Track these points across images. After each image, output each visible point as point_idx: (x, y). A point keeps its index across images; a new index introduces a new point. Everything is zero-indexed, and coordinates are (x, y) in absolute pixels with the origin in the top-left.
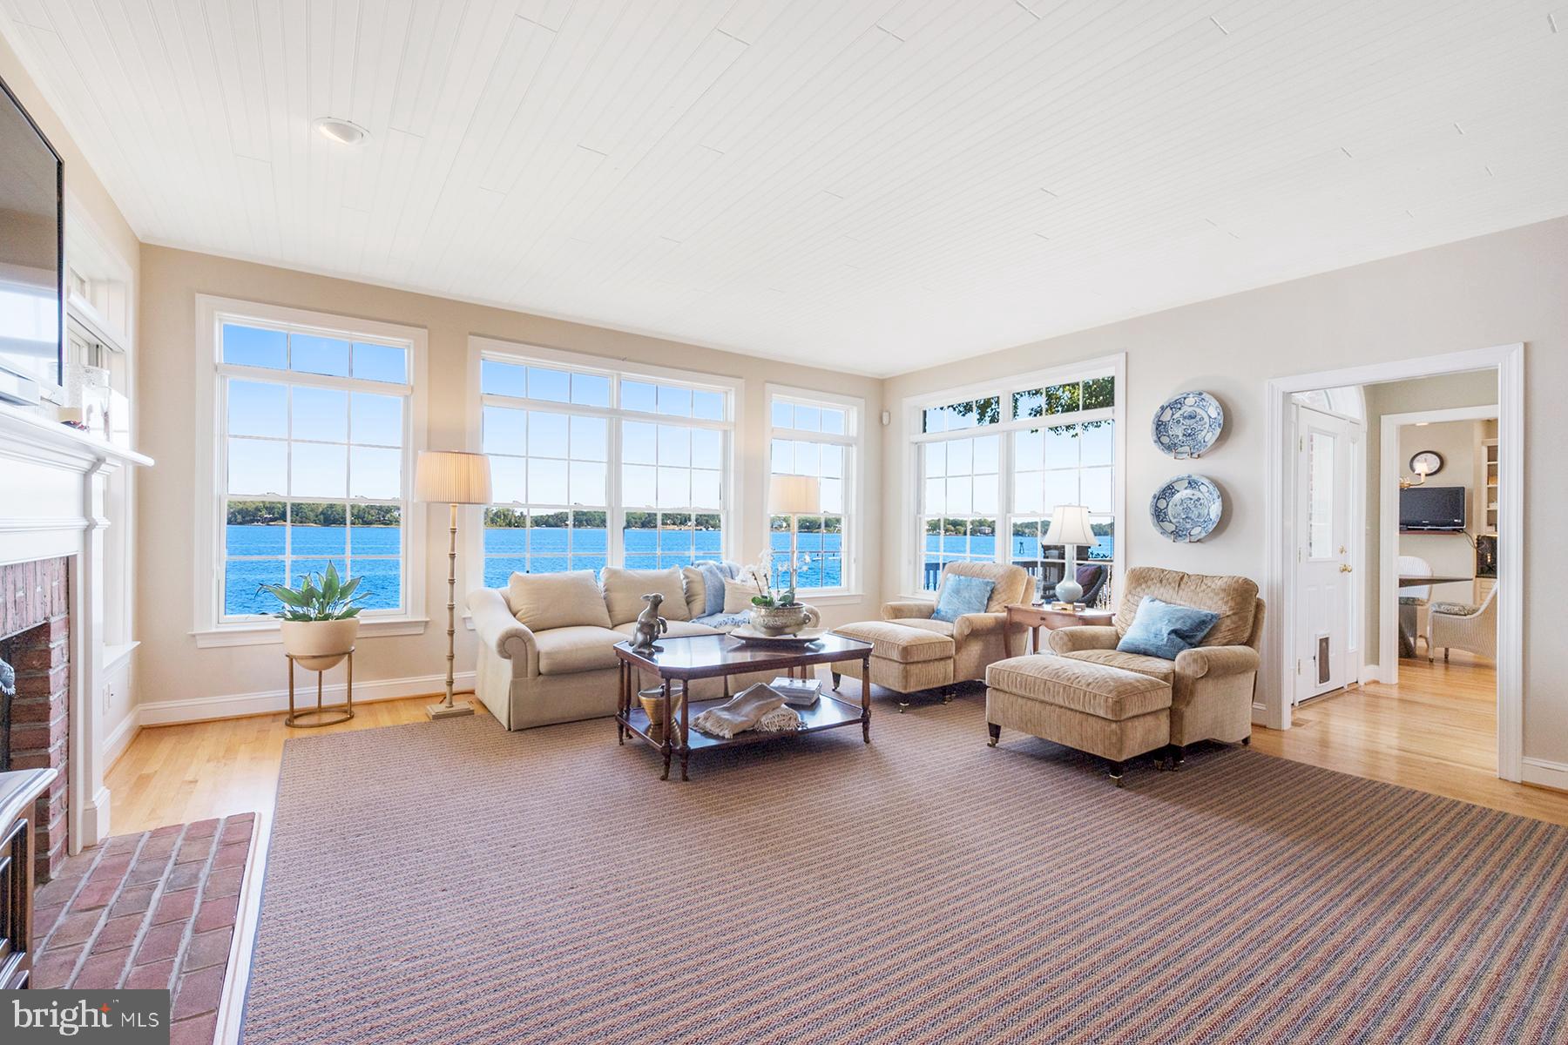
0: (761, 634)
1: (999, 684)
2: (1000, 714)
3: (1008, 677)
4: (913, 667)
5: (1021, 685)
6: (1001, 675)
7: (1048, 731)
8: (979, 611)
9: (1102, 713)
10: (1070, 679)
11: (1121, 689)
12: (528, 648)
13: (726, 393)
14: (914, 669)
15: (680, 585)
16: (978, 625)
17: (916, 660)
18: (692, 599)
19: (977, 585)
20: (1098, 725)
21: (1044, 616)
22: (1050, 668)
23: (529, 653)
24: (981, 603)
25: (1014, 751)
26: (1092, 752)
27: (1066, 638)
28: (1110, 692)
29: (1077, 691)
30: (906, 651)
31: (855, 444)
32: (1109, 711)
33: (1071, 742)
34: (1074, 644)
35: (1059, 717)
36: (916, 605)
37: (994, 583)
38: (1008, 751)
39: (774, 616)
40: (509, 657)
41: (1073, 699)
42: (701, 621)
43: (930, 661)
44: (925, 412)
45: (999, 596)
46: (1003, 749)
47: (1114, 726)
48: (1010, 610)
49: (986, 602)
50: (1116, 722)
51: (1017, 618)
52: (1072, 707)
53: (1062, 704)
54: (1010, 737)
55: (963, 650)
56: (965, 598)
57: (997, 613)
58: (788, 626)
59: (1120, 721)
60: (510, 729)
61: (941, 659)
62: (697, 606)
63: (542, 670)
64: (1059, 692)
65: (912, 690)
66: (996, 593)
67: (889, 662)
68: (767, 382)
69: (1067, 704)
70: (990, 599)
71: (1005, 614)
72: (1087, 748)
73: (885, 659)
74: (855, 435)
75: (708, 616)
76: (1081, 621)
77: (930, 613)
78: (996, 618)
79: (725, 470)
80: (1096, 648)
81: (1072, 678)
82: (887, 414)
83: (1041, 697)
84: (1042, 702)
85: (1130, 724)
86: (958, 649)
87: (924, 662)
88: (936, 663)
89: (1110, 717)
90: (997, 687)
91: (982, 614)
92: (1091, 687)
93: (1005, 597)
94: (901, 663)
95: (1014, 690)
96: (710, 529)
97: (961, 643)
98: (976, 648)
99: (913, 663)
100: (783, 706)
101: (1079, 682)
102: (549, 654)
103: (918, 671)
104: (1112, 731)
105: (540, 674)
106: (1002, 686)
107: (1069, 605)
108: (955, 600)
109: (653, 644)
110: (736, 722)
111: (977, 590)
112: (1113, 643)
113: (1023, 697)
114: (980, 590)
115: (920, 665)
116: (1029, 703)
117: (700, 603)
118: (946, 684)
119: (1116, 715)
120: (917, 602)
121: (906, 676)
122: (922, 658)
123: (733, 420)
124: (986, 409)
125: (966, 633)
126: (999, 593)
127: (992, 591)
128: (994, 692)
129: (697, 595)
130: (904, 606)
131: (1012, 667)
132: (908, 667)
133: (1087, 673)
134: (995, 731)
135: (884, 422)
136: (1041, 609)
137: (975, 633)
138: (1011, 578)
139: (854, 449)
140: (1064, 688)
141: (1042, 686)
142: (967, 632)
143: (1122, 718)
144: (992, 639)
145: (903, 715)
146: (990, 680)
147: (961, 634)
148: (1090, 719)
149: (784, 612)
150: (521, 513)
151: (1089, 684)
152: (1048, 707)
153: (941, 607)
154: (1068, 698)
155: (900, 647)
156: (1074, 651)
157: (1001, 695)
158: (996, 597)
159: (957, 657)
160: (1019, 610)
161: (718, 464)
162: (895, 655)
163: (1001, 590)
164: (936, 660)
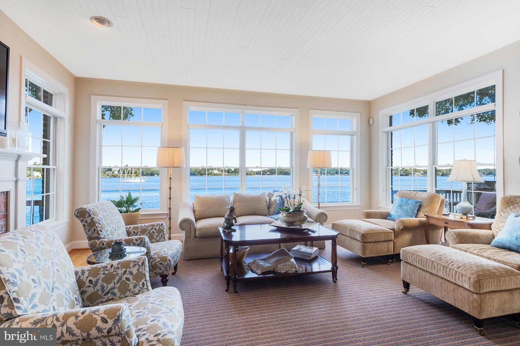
0: (284, 225)
1: (407, 260)
2: (408, 276)
3: (412, 256)
4: (368, 245)
5: (419, 262)
6: (409, 254)
7: (435, 291)
8: (412, 216)
9: (467, 286)
10: (447, 262)
11: (481, 273)
12: (191, 226)
13: (292, 115)
14: (369, 246)
15: (265, 200)
16: (407, 224)
17: (369, 241)
18: (271, 206)
19: (411, 203)
20: (466, 293)
21: (448, 222)
22: (437, 254)
23: (192, 228)
24: (413, 212)
25: (417, 298)
26: (462, 309)
27: (455, 236)
28: (473, 274)
29: (451, 271)
30: (364, 236)
31: (355, 134)
32: (471, 286)
33: (449, 300)
34: (460, 240)
35: (441, 284)
36: (379, 212)
37: (421, 202)
38: (414, 297)
39: (289, 217)
40: (184, 230)
41: (449, 275)
42: (271, 216)
43: (379, 242)
44: (391, 117)
45: (424, 209)
46: (411, 296)
47: (475, 296)
48: (428, 217)
49: (416, 212)
50: (477, 294)
51: (432, 221)
52: (449, 279)
53: (442, 276)
54: (414, 290)
55: (399, 237)
56: (404, 209)
57: (422, 218)
58: (295, 222)
59: (480, 294)
60: (184, 260)
61: (386, 241)
62: (272, 210)
63: (197, 236)
64: (440, 269)
65: (367, 256)
66: (422, 207)
67: (356, 241)
68: (310, 109)
69: (445, 277)
70: (418, 210)
71: (425, 219)
72: (458, 305)
73: (354, 239)
74: (355, 131)
75: (276, 214)
76: (469, 226)
77: (386, 216)
78: (420, 221)
79: (291, 150)
80: (477, 243)
81: (449, 262)
82: (372, 119)
83: (430, 270)
84: (431, 273)
85: (488, 296)
86: (396, 237)
87: (375, 242)
88: (382, 243)
89: (472, 290)
90: (407, 261)
91: (414, 219)
92: (460, 269)
93: (427, 210)
94: (361, 242)
95: (415, 264)
96: (322, 175)
97: (397, 233)
98: (408, 236)
99: (368, 242)
100: (293, 260)
101: (453, 265)
102: (200, 229)
103: (371, 247)
104: (474, 299)
105: (197, 237)
106: (409, 261)
107: (464, 216)
108: (399, 210)
109: (232, 228)
110: (265, 267)
111: (411, 206)
112: (488, 241)
113: (421, 269)
114: (413, 206)
115: (372, 244)
116: (424, 273)
117: (273, 208)
118: (388, 254)
119: (476, 289)
120: (381, 211)
121: (364, 249)
122: (373, 240)
123: (294, 127)
124: (422, 111)
125: (401, 229)
126: (424, 208)
127: (420, 206)
128: (405, 263)
129: (273, 204)
130: (373, 212)
131: (415, 251)
132: (365, 244)
133: (460, 260)
134: (407, 285)
135: (370, 123)
136: (447, 218)
137: (406, 229)
138: (432, 199)
139: (355, 137)
140: (444, 267)
141: (431, 264)
142: (401, 227)
143: (482, 292)
144: (419, 232)
145: (362, 269)
146: (402, 257)
147: (398, 229)
148: (460, 288)
149: (293, 215)
150: (251, 170)
151: (459, 267)
152: (434, 277)
153: (393, 213)
154: (446, 274)
155: (361, 234)
156: (460, 244)
157: (409, 266)
158: (422, 209)
159: (395, 240)
160: (432, 218)
161: (289, 148)
162: (358, 237)
163: (425, 206)
164: (382, 241)
